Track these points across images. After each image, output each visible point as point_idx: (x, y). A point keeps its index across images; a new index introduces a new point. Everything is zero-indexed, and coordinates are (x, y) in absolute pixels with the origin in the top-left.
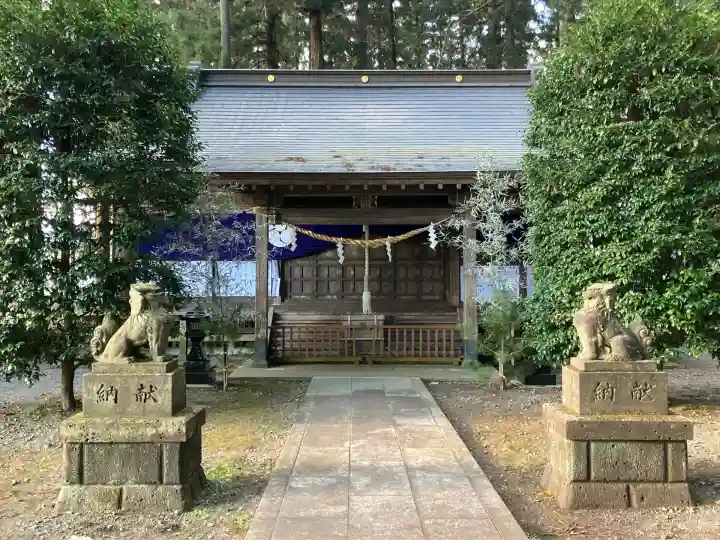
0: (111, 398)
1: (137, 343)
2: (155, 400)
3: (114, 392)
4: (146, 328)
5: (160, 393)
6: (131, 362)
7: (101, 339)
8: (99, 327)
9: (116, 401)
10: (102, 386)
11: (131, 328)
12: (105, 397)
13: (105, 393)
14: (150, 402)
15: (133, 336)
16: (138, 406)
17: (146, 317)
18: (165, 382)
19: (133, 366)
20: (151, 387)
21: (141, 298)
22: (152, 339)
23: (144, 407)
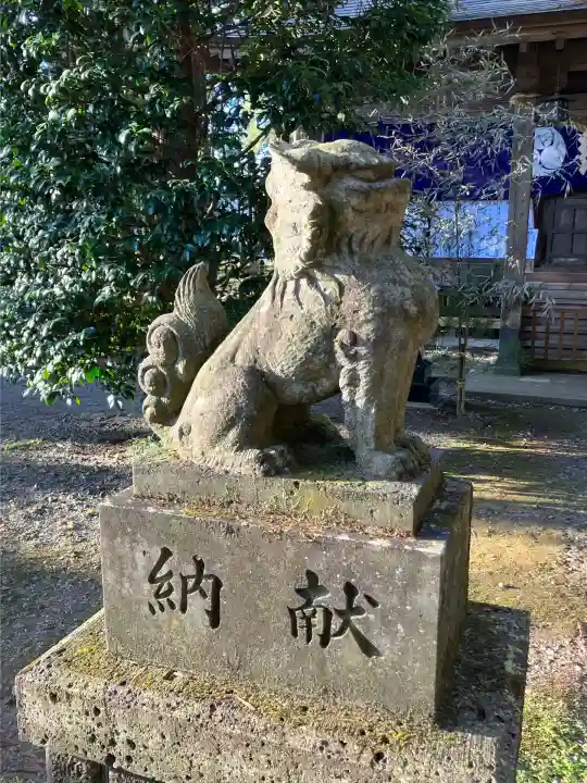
0: (198, 605)
1: (297, 390)
2: (367, 648)
3: (207, 584)
4: (330, 333)
5: (387, 624)
6: (271, 469)
7: (169, 364)
8: (163, 319)
9: (214, 617)
10: (166, 554)
11: (274, 331)
12: (175, 596)
13: (175, 581)
14: (345, 646)
15: (281, 361)
16: (299, 655)
17: (330, 287)
18: (412, 583)
19: (279, 487)
20: (350, 590)
21: (311, 200)
22: (353, 381)
23: (322, 664)
